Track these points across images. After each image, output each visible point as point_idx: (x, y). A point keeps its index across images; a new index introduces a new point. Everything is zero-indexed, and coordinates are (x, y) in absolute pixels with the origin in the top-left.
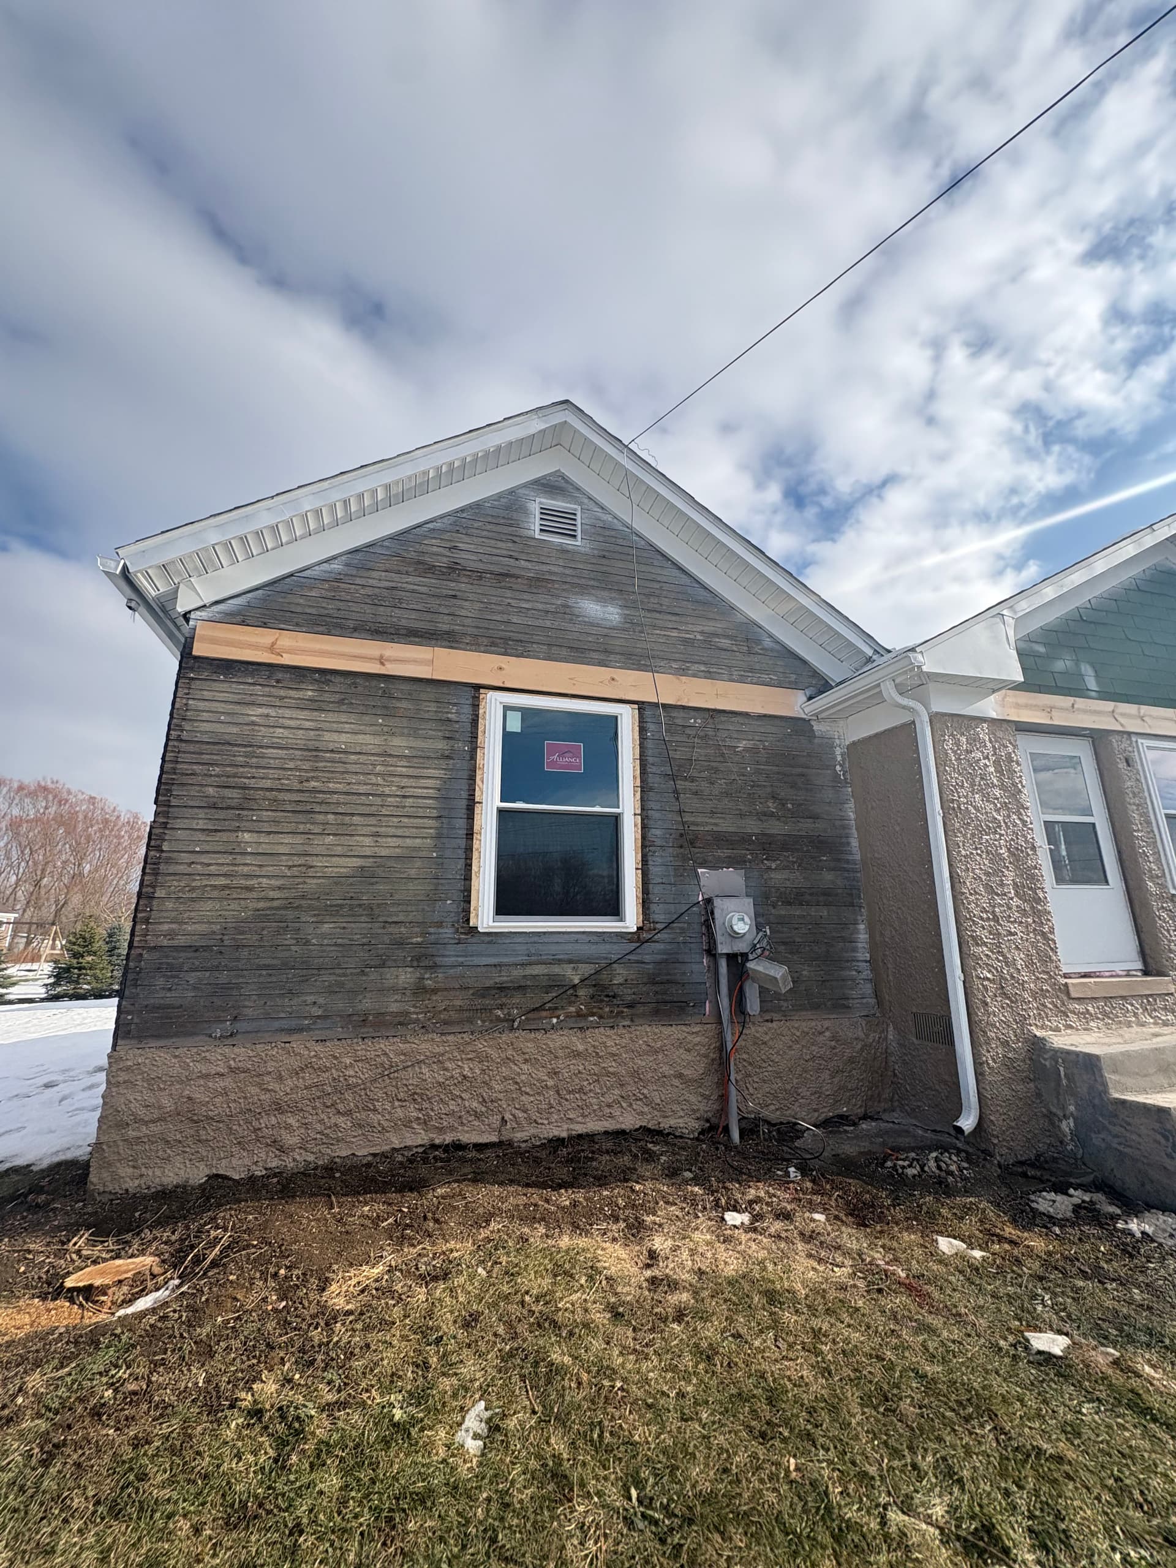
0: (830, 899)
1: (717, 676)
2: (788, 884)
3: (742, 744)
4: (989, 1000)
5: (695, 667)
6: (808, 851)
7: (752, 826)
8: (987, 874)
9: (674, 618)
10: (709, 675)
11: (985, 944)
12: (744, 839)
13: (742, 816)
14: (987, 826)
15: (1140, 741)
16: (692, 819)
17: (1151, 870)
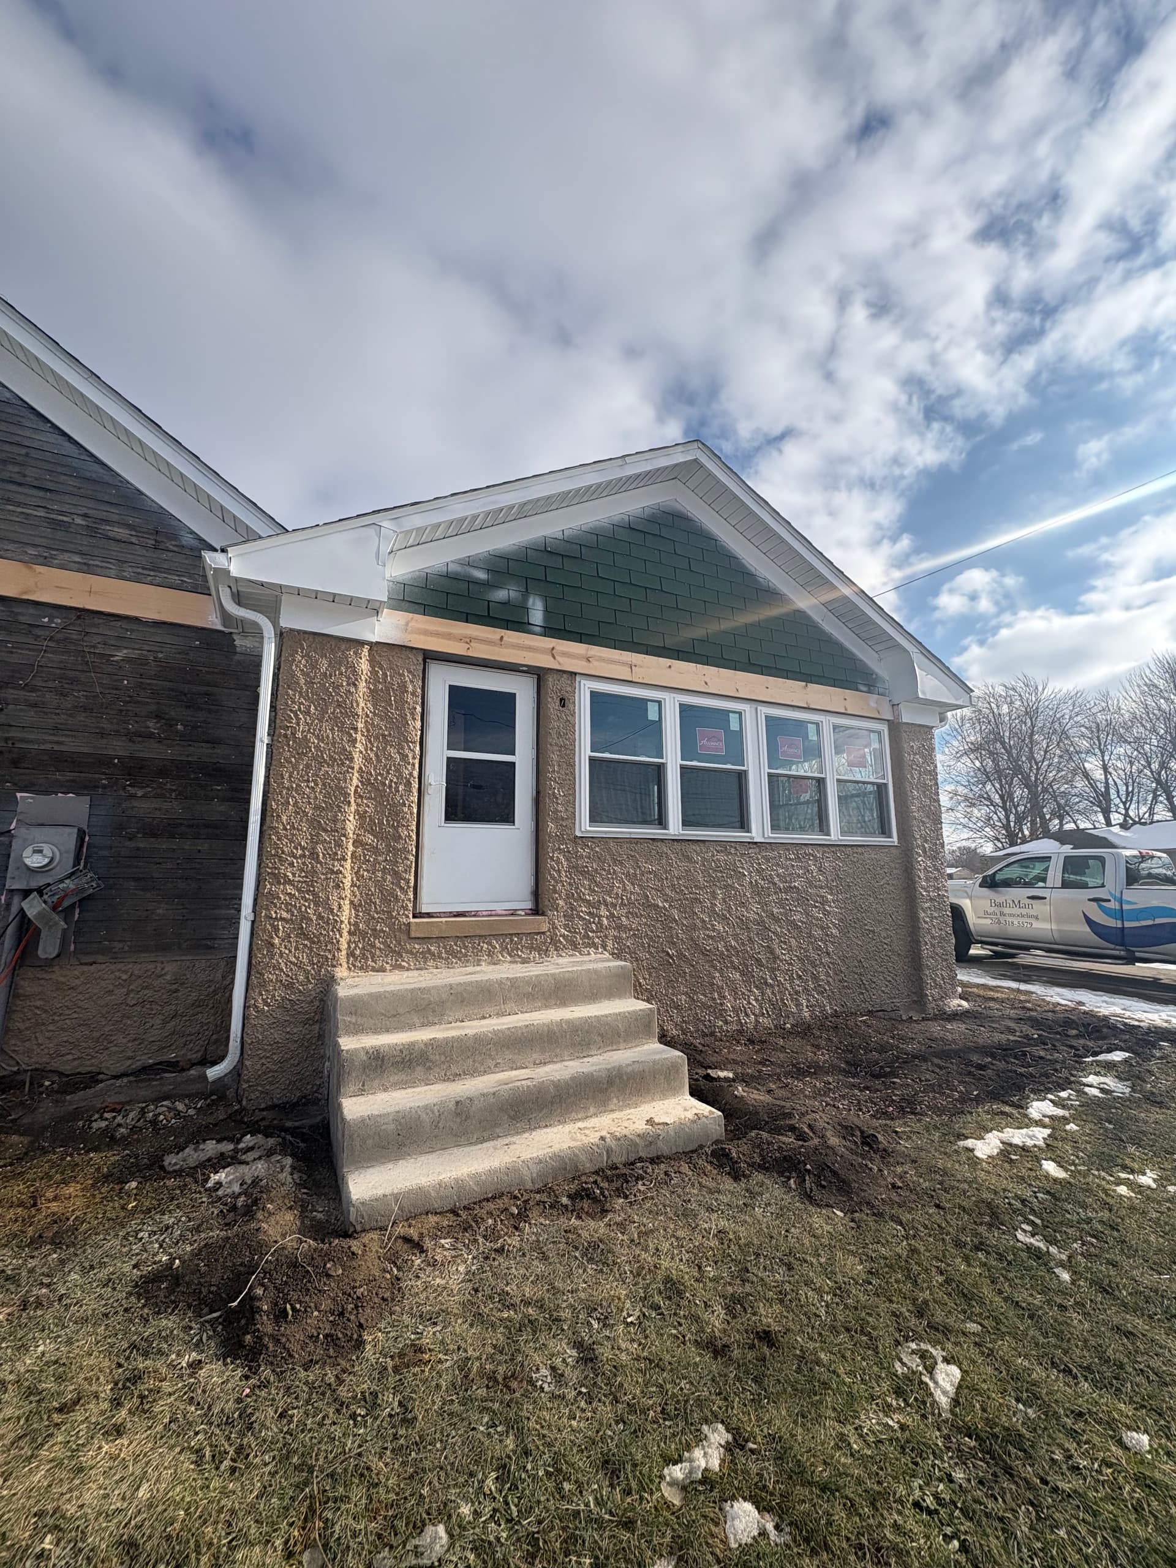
0: (218, 832)
1: (99, 570)
2: (158, 814)
3: (120, 655)
4: (276, 941)
5: (66, 556)
6: (197, 779)
7: (118, 748)
8: (317, 808)
9: (41, 494)
10: (86, 568)
11: (290, 882)
12: (102, 762)
13: (102, 734)
14: (331, 757)
15: (583, 682)
16: (20, 735)
17: (556, 811)
